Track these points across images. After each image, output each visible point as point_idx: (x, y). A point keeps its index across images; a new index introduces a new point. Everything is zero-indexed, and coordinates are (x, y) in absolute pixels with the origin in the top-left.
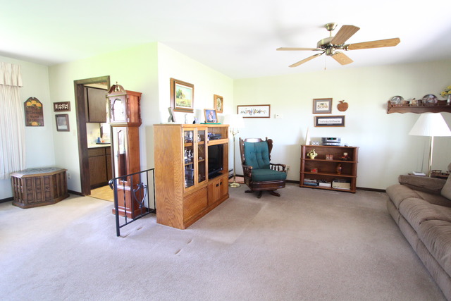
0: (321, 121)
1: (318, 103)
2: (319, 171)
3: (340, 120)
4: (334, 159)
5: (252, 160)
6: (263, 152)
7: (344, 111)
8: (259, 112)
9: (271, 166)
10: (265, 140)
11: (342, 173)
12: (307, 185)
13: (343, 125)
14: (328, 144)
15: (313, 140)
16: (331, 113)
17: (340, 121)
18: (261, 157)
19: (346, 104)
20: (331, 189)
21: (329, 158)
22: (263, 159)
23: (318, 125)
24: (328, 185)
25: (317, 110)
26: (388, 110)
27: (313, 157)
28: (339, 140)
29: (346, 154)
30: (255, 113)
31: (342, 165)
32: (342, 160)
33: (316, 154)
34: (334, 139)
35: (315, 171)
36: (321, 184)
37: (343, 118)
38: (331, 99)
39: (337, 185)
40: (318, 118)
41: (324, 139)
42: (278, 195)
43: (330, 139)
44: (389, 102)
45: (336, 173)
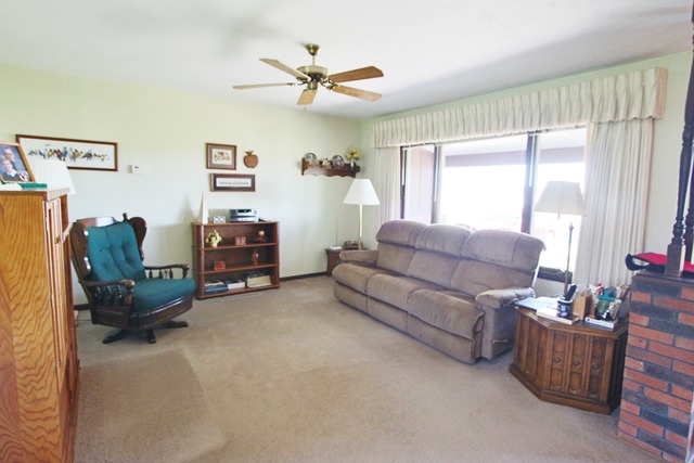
0: (220, 182)
1: (215, 151)
2: (227, 266)
3: (249, 181)
4: (247, 242)
5: (106, 266)
6: (125, 247)
7: (253, 167)
8: (89, 156)
9: (147, 272)
10: (121, 219)
11: (259, 263)
12: (211, 293)
13: (252, 189)
14: (240, 219)
15: (213, 214)
16: (235, 169)
17: (247, 183)
18: (123, 258)
19: (255, 157)
20: (247, 290)
21: (241, 242)
22: (129, 260)
23: (216, 189)
24: (241, 285)
25: (214, 162)
26: (303, 171)
27: (215, 244)
28: (255, 212)
29: (262, 233)
30: (74, 157)
31: (260, 250)
32: (259, 242)
33: (219, 239)
34: (248, 211)
35: (222, 268)
36: (231, 286)
37: (253, 177)
38: (235, 147)
39: (254, 282)
40: (216, 176)
41: (233, 212)
42: (184, 325)
43: (241, 211)
44: (303, 160)
45: (251, 263)
